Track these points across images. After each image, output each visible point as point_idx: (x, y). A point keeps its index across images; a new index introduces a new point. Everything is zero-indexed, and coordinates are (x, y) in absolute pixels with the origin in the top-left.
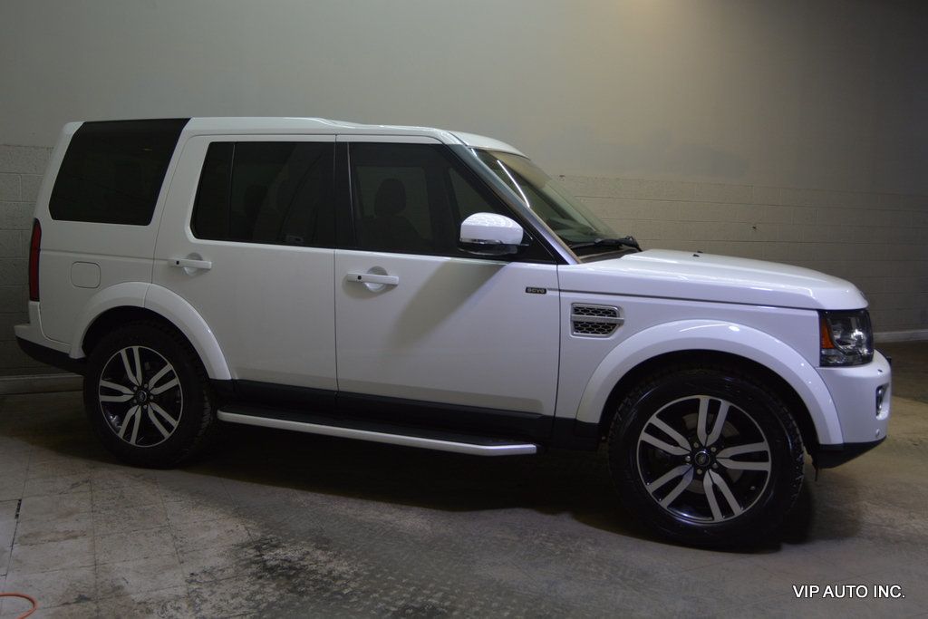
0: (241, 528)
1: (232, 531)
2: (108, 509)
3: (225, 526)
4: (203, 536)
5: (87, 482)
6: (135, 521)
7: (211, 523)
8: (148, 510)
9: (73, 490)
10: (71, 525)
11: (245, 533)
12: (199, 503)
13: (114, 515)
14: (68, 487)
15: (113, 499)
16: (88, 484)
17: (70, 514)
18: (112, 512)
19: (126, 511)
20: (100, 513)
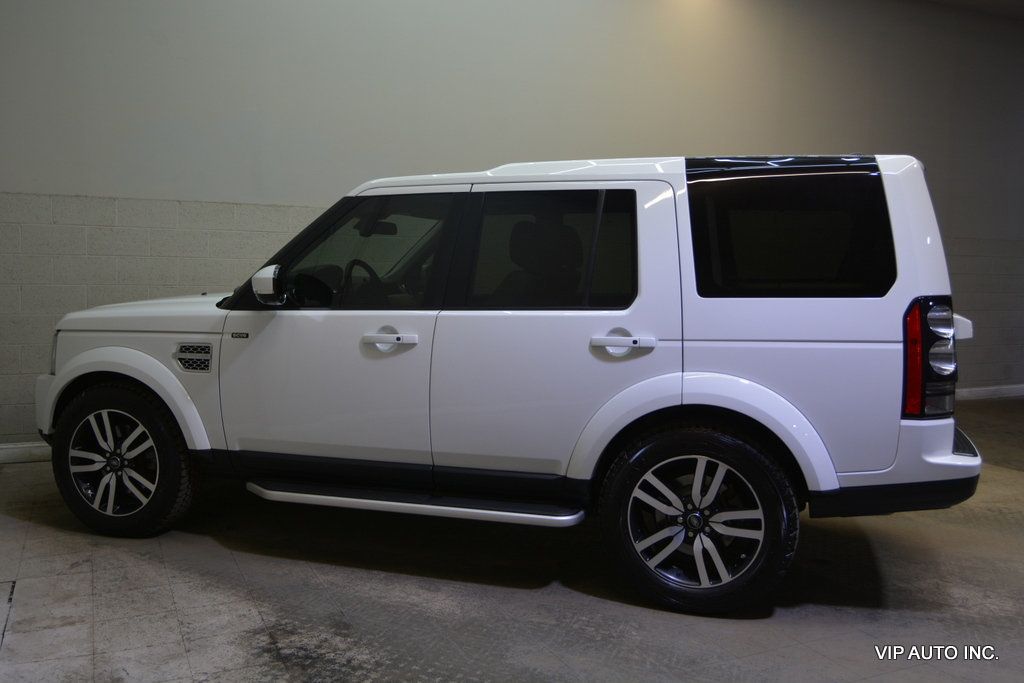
0: (254, 612)
1: (244, 616)
2: (110, 591)
3: (237, 610)
4: (213, 621)
5: (87, 561)
6: (139, 605)
7: (221, 607)
8: (153, 593)
9: (72, 571)
10: (68, 610)
11: (258, 618)
12: (209, 585)
13: (116, 599)
14: (67, 567)
15: (116, 580)
16: (88, 563)
17: (67, 597)
18: (114, 595)
19: (129, 593)
20: (101, 596)
